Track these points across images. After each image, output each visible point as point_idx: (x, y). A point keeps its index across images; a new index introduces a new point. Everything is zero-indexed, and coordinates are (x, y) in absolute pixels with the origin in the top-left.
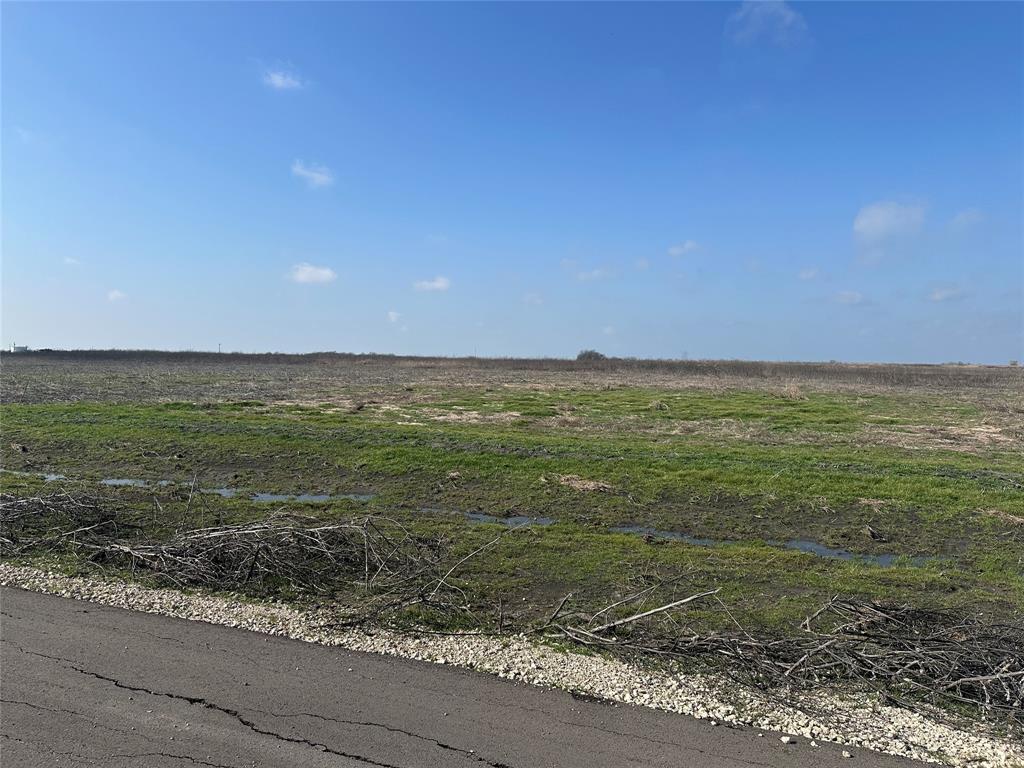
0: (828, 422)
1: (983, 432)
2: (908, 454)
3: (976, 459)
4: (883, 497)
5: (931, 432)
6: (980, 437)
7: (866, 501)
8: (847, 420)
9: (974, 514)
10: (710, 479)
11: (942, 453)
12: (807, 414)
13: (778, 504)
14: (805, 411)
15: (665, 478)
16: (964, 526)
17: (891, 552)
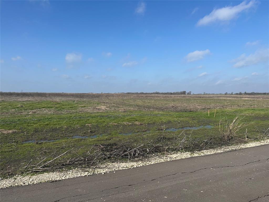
0: (70, 108)
1: (103, 107)
2: (91, 113)
3: (104, 113)
4: (90, 123)
5: (93, 108)
6: (103, 109)
7: (87, 125)
8: (74, 107)
9: (108, 124)
10: (47, 125)
11: (98, 113)
12: (64, 106)
13: (67, 129)
14: (63, 105)
15: (34, 126)
16: (107, 127)
17: (95, 135)
